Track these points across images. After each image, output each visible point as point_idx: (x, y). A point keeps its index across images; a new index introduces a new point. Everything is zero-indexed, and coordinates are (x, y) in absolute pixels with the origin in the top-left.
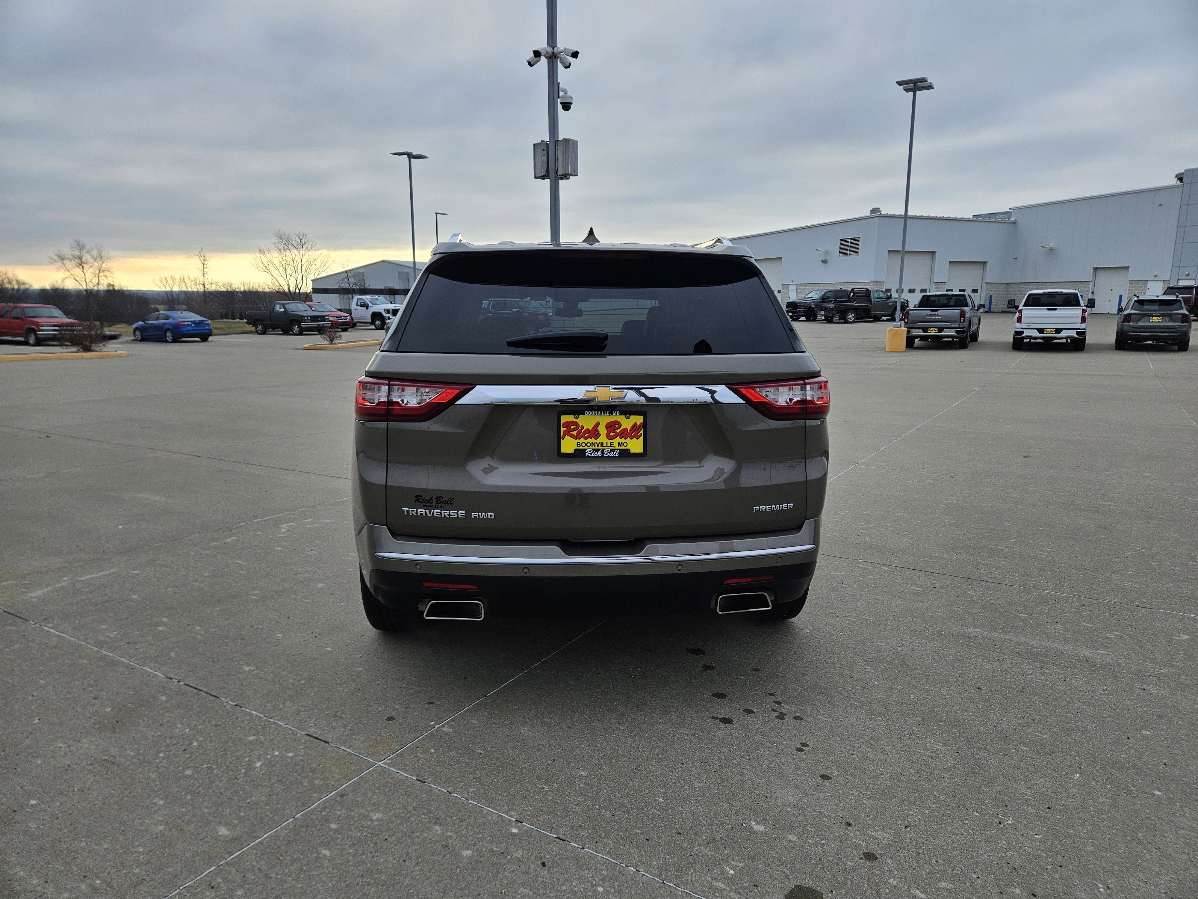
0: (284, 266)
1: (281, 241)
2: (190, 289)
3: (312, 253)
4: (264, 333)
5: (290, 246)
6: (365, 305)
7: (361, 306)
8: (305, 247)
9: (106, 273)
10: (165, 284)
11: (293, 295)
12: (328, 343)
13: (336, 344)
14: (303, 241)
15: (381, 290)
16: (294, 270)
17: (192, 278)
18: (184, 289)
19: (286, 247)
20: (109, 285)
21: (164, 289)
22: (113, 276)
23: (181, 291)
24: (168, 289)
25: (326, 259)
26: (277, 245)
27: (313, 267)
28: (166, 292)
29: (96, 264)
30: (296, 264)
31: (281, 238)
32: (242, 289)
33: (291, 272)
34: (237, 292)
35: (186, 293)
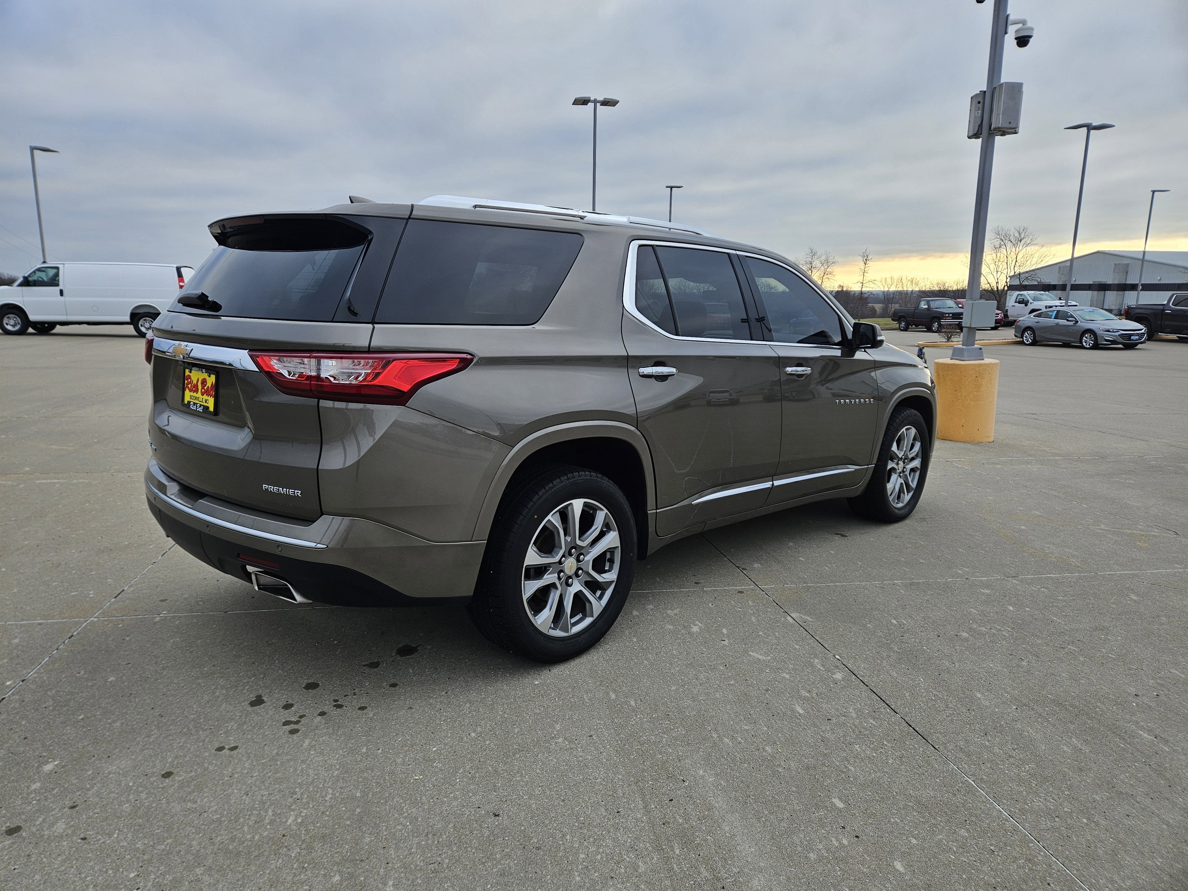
0: (997, 263)
1: (998, 237)
2: (905, 289)
3: (1031, 249)
4: (906, 329)
5: (1007, 241)
6: (1025, 303)
7: (1020, 302)
8: (1023, 242)
9: (829, 276)
10: (884, 284)
11: (1000, 293)
12: (945, 340)
13: (953, 342)
14: (1022, 236)
15: (1090, 285)
16: (1006, 267)
17: (909, 278)
18: (900, 289)
19: (1002, 243)
20: (840, 286)
21: (882, 289)
22: (834, 279)
23: (897, 291)
24: (886, 289)
25: (1046, 253)
26: (993, 241)
27: (1029, 262)
28: (884, 292)
29: (822, 268)
30: (1010, 259)
31: (998, 234)
32: (955, 288)
33: (1003, 269)
34: (950, 291)
35: (900, 293)
